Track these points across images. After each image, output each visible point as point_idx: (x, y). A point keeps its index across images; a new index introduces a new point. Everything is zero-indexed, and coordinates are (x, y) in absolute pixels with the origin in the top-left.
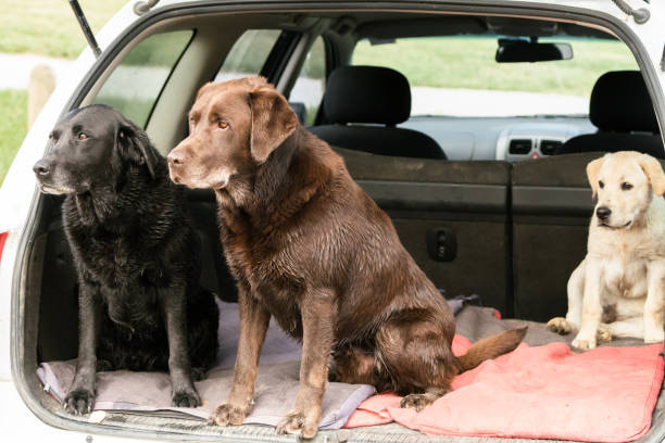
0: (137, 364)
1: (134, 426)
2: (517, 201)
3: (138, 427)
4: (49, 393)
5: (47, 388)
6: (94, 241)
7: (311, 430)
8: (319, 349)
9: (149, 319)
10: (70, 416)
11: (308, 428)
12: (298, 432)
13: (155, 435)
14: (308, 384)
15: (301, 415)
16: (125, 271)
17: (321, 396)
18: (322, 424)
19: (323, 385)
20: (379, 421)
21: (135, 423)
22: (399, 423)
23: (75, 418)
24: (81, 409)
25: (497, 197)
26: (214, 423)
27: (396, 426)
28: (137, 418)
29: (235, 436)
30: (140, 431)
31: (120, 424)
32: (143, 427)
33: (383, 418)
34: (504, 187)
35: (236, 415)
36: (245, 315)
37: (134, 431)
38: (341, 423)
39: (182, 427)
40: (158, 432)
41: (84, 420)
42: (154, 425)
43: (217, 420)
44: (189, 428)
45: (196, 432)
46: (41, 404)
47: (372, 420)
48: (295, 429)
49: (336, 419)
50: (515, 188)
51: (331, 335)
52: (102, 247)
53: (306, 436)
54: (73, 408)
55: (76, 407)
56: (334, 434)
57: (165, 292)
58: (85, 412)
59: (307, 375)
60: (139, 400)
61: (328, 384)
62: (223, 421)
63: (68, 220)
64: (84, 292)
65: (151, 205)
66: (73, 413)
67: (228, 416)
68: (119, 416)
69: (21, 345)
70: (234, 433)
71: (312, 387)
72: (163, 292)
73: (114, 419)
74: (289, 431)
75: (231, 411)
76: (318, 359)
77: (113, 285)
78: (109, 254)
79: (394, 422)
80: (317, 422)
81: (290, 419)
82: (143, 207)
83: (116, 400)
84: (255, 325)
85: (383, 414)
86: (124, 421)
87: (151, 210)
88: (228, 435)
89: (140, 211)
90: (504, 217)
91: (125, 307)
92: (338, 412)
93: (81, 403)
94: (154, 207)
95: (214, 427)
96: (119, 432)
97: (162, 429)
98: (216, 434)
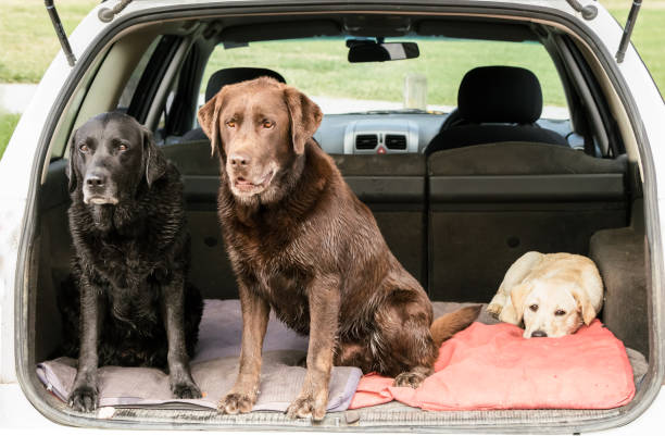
0: (132, 360)
1: (145, 419)
2: (434, 190)
3: (150, 420)
4: (53, 393)
5: (50, 388)
6: (104, 244)
7: (321, 412)
8: (326, 335)
9: (152, 316)
10: (77, 414)
11: (318, 411)
12: (310, 415)
13: (171, 427)
14: (315, 368)
15: (310, 399)
16: (136, 272)
17: (328, 380)
18: (329, 407)
19: (330, 370)
20: (381, 400)
21: (146, 416)
22: (401, 402)
23: (83, 415)
24: (88, 406)
25: (415, 187)
26: (225, 413)
27: (397, 404)
28: (145, 412)
29: (250, 423)
30: (153, 424)
31: (131, 419)
32: (155, 420)
33: (384, 397)
34: (422, 178)
35: (245, 403)
36: (247, 308)
37: (147, 423)
38: (346, 405)
39: (193, 418)
40: (173, 424)
41: (94, 416)
42: (165, 417)
43: (228, 408)
44: (201, 418)
45: (210, 422)
46: (47, 403)
47: (374, 400)
48: (306, 412)
49: (342, 402)
50: (432, 178)
51: (336, 320)
52: (113, 251)
53: (317, 418)
54: (80, 406)
55: (84, 405)
56: (342, 415)
57: (167, 288)
58: (92, 409)
59: (315, 359)
60: (142, 394)
61: (333, 368)
62: (233, 409)
63: (76, 224)
64: (88, 292)
65: (161, 206)
66: (80, 411)
67: (237, 405)
68: (127, 411)
69: (26, 347)
70: (248, 420)
71: (321, 372)
72: (166, 289)
73: (123, 414)
74: (301, 415)
75: (240, 400)
76: (325, 344)
77: (123, 285)
78: (121, 257)
79: (394, 400)
80: (326, 404)
81: (301, 403)
82: (155, 209)
83: (119, 395)
84: (258, 317)
85: (385, 394)
86: (134, 415)
87: (162, 211)
88: (241, 422)
89: (151, 213)
90: (422, 207)
91: (131, 304)
92: (343, 395)
93: (88, 400)
94: (165, 208)
95: (225, 416)
96: (134, 426)
97: (176, 421)
98: (229, 422)
